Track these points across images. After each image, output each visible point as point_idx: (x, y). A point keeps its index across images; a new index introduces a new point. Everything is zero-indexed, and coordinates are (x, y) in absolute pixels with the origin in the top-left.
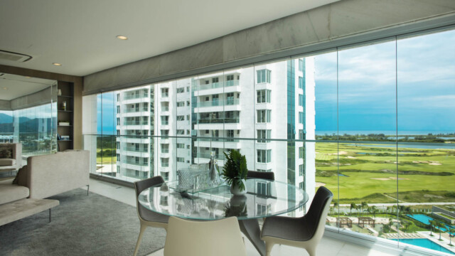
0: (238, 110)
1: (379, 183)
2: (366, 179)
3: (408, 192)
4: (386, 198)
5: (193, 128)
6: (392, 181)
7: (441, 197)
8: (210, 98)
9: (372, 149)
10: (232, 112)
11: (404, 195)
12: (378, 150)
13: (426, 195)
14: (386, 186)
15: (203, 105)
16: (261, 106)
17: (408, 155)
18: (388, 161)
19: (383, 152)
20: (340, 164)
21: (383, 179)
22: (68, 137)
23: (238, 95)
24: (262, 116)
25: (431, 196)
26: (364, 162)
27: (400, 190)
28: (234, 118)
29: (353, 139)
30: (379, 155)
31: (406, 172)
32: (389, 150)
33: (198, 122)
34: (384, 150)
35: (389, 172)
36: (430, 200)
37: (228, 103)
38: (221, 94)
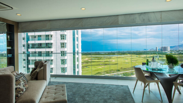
0: (52, 42)
1: (99, 69)
2: (95, 68)
3: (107, 71)
4: (101, 73)
5: (28, 50)
6: (102, 67)
7: (116, 71)
8: (37, 37)
9: (96, 57)
10: (49, 43)
11: (106, 72)
12: (98, 57)
13: (112, 71)
14: (101, 70)
15: (32, 40)
16: (63, 41)
17: (106, 59)
18: (101, 61)
19: (99, 58)
20: (86, 63)
21: (100, 67)
22: (11, 55)
23: (51, 36)
24: (63, 45)
25: (113, 71)
26: (94, 62)
27: (105, 71)
28: (50, 46)
29: (90, 54)
30: (98, 59)
31: (106, 64)
32: (101, 57)
33: (30, 48)
34: (100, 57)
35: (101, 65)
36: (113, 73)
37: (46, 40)
38: (42, 35)
